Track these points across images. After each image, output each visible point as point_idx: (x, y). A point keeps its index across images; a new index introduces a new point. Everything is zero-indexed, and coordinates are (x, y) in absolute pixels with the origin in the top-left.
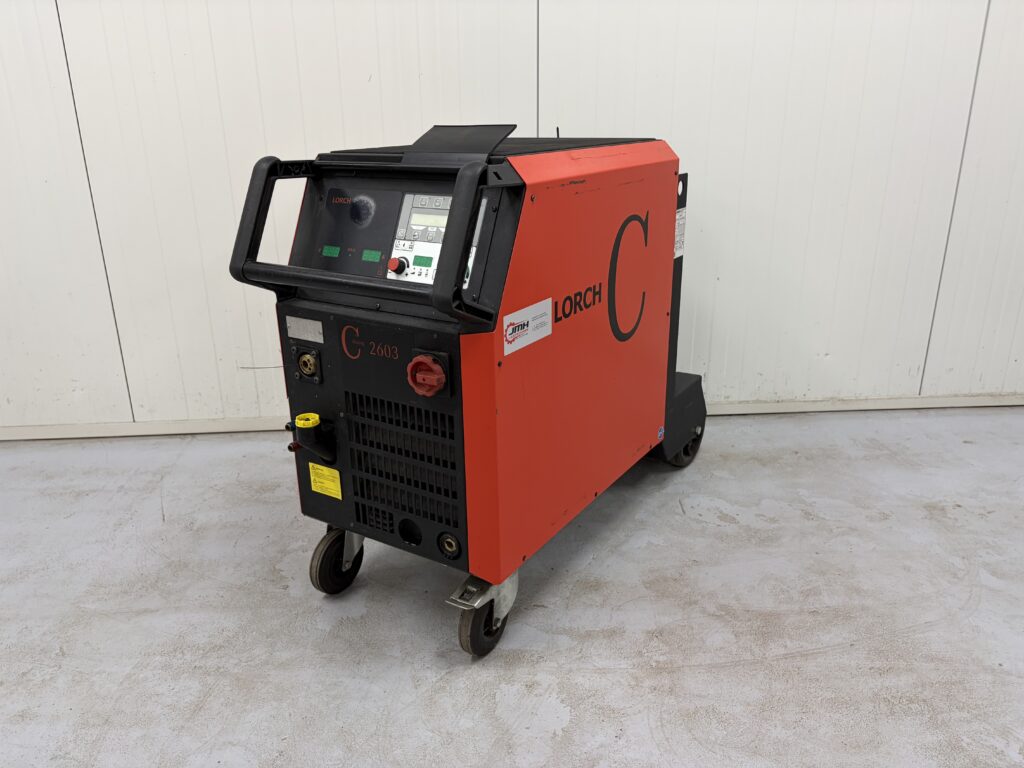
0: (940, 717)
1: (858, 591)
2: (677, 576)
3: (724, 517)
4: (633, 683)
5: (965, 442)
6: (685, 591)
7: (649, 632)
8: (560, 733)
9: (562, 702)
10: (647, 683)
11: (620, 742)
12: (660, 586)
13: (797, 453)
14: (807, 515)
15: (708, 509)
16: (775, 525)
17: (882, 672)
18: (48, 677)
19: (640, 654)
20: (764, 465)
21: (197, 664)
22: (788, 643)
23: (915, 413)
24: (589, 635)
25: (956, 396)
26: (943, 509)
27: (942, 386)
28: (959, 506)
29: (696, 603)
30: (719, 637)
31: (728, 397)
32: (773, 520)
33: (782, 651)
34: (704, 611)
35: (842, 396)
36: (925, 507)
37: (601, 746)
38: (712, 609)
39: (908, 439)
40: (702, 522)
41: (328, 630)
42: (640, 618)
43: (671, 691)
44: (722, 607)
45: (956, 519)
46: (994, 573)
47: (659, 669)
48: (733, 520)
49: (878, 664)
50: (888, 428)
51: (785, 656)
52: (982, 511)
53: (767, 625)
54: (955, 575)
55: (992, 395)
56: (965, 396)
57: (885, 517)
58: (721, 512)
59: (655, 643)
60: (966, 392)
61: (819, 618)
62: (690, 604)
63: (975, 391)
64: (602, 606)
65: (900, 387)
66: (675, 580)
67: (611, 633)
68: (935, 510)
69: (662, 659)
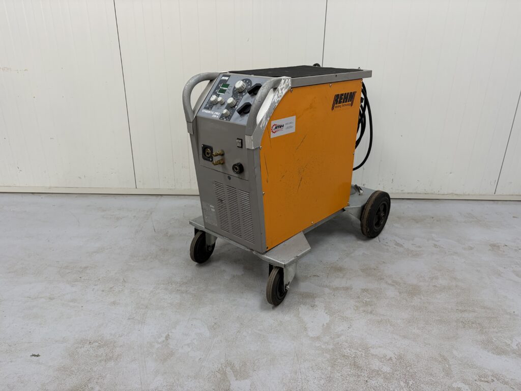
1: (455, 279)
2: (376, 268)
3: (397, 244)
4: (356, 308)
5: (514, 217)
6: (379, 274)
7: (362, 289)
8: (325, 324)
9: (326, 313)
10: (361, 309)
11: (350, 330)
12: (368, 271)
13: (433, 218)
14: (435, 246)
15: (391, 241)
16: (420, 249)
17: (462, 311)
18: (121, 290)
19: (359, 297)
20: (417, 222)
21: (178, 288)
22: (422, 297)
23: (492, 202)
24: (337, 289)
25: (512, 195)
26: (498, 247)
27: (505, 191)
28: (506, 246)
29: (383, 279)
30: (391, 292)
32: (419, 247)
34: (386, 283)
35: (457, 193)
36: (490, 245)
37: (342, 330)
38: (390, 282)
39: (487, 214)
40: (387, 246)
41: (229, 279)
42: (359, 283)
43: (371, 313)
44: (394, 281)
45: (504, 251)
47: (367, 304)
48: (401, 246)
50: (477, 208)
52: (517, 249)
53: (414, 291)
56: (517, 195)
57: (471, 248)
58: (396, 242)
59: (365, 293)
61: (437, 289)
62: (381, 279)
64: (343, 278)
65: (486, 191)
66: (375, 269)
67: (346, 289)
68: (494, 247)
69: (368, 300)
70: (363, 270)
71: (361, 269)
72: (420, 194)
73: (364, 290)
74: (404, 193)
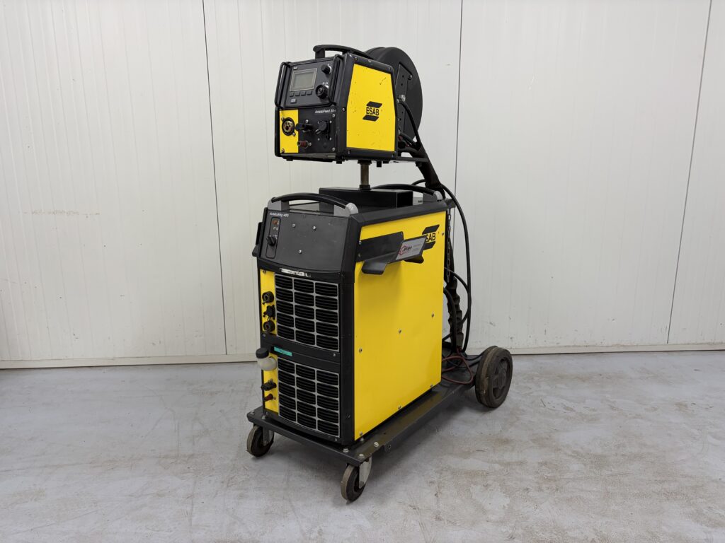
0: (691, 501)
1: (645, 445)
2: (547, 436)
3: (567, 408)
5: (696, 370)
6: (554, 444)
8: (506, 506)
9: (504, 493)
10: (544, 486)
11: (537, 510)
12: (540, 442)
13: (601, 375)
14: (612, 408)
15: (558, 404)
16: (595, 413)
17: (662, 482)
19: (537, 472)
20: (584, 381)
22: (612, 469)
23: (666, 354)
24: (509, 464)
25: (688, 344)
26: (686, 406)
27: (680, 339)
28: (694, 404)
29: (560, 450)
30: (576, 466)
31: (558, 344)
32: (594, 410)
33: (610, 473)
34: (566, 454)
35: (622, 343)
36: (676, 404)
37: (528, 512)
38: (570, 453)
39: (663, 368)
40: (555, 411)
42: (533, 456)
43: (557, 489)
44: (574, 452)
45: (693, 411)
46: (715, 437)
47: (549, 479)
48: (572, 410)
49: (659, 479)
50: (651, 362)
51: (612, 475)
52: (707, 407)
53: (599, 462)
54: (694, 438)
55: (709, 344)
56: (693, 344)
57: (655, 409)
58: (566, 406)
59: (543, 467)
60: (694, 342)
62: (558, 450)
63: (699, 342)
64: (513, 450)
65: (658, 339)
66: (547, 439)
67: (521, 463)
68: (681, 406)
69: (549, 475)
70: (534, 441)
71: (532, 440)
72: (579, 346)
73: (541, 464)
74: (560, 347)
